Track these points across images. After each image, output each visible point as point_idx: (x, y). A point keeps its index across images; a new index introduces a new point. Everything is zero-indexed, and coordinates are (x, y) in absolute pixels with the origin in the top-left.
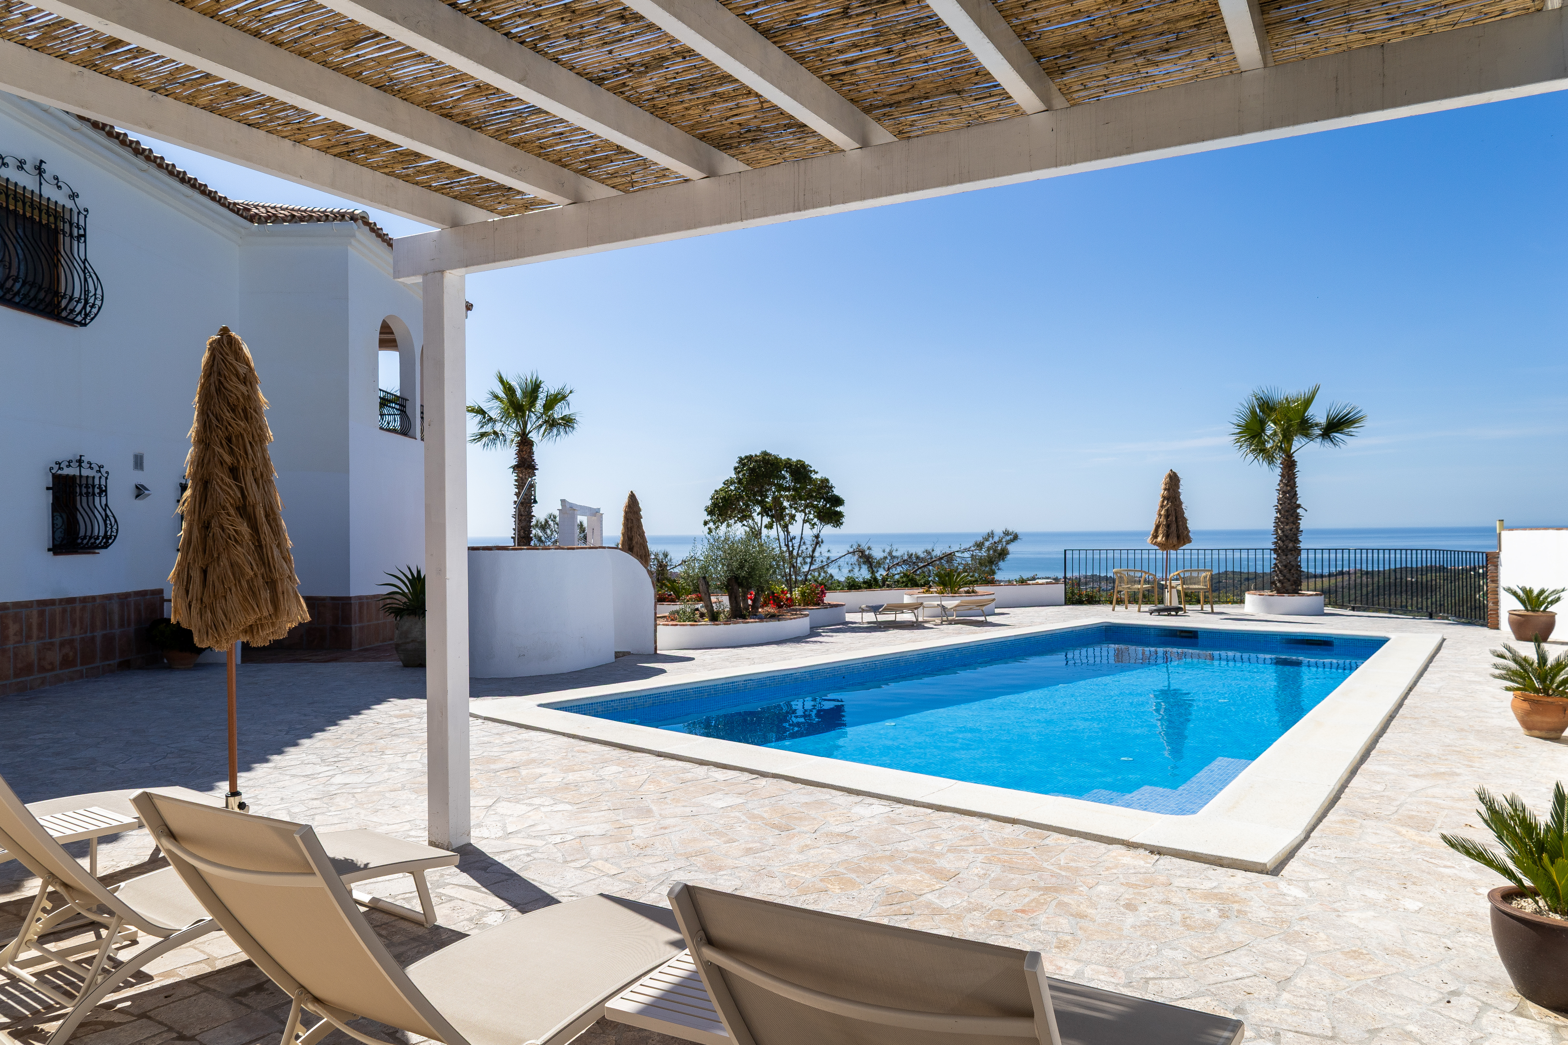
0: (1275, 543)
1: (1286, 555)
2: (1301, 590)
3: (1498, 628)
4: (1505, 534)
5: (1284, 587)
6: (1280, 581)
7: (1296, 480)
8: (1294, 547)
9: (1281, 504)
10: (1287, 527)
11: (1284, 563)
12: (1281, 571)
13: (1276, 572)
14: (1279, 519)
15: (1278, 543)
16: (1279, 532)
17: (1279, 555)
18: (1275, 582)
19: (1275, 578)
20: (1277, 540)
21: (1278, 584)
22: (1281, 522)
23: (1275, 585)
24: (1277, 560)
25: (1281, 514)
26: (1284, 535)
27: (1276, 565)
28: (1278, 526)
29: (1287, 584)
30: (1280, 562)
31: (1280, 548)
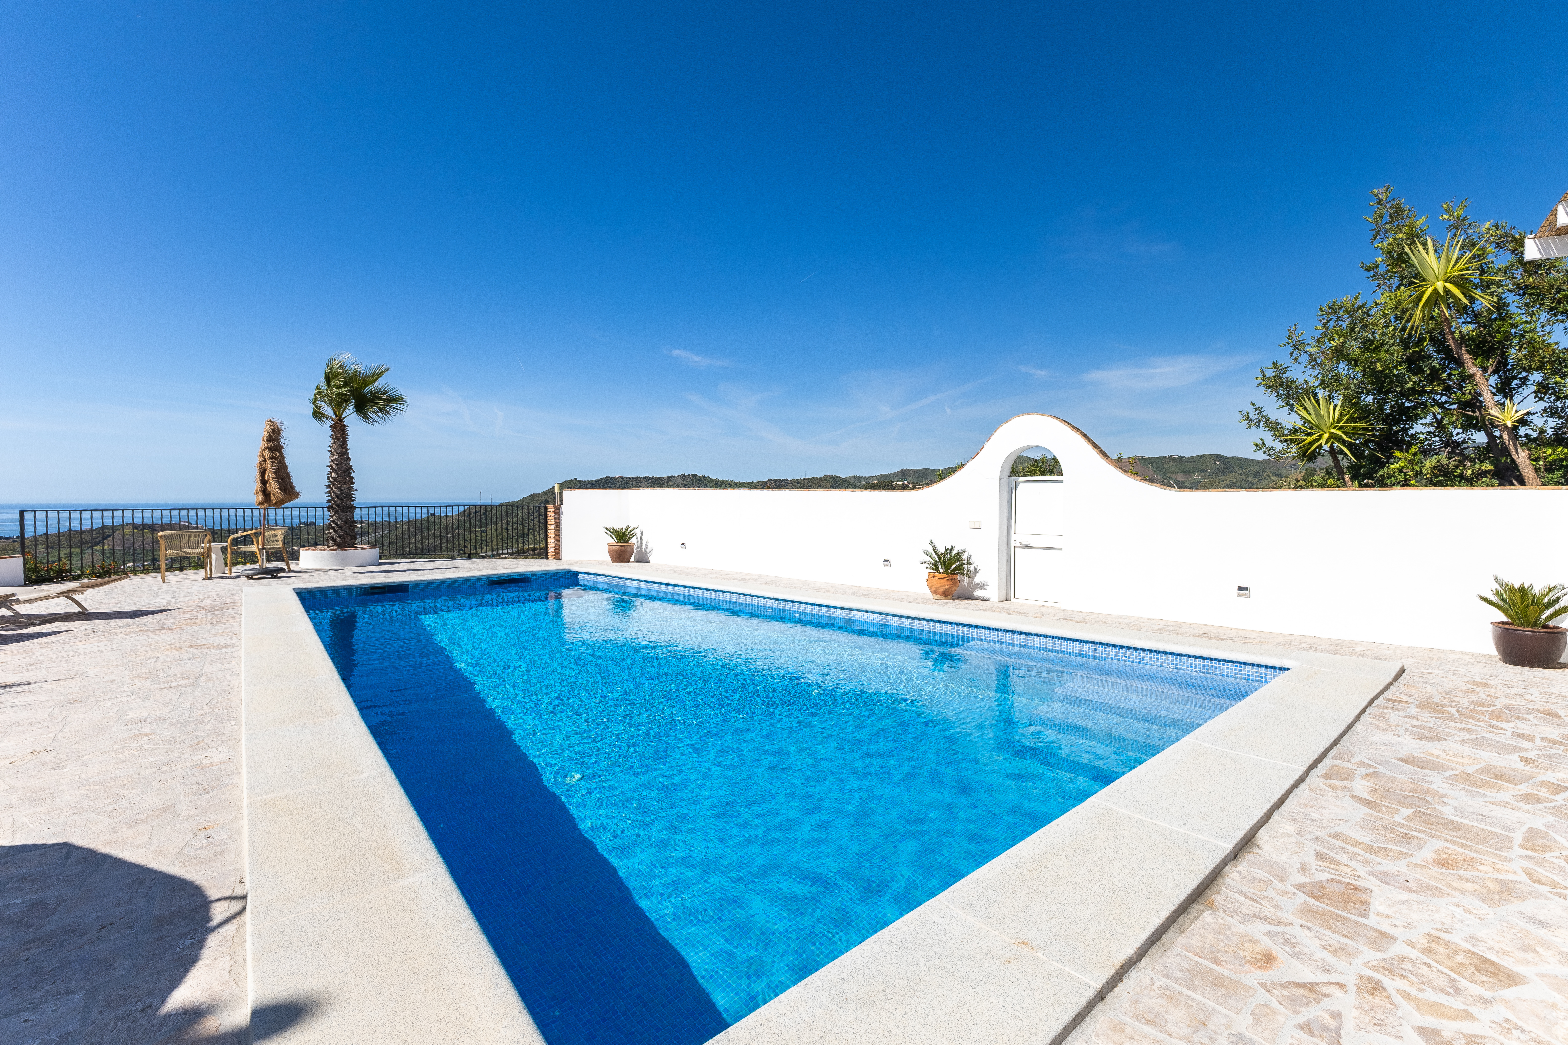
0: (329, 501)
1: (346, 513)
2: (357, 544)
3: (560, 559)
4: (568, 494)
5: (344, 542)
6: (340, 536)
8: (351, 504)
9: (337, 465)
10: (345, 486)
11: (343, 520)
12: (340, 527)
13: (333, 528)
14: (335, 479)
15: (334, 501)
16: (336, 491)
17: (336, 512)
18: (333, 538)
19: (333, 534)
20: (333, 498)
21: (338, 540)
22: (338, 481)
23: (334, 540)
24: (335, 517)
25: (337, 474)
26: (342, 493)
27: (333, 521)
28: (334, 485)
29: (348, 539)
30: (339, 519)
31: (338, 505)
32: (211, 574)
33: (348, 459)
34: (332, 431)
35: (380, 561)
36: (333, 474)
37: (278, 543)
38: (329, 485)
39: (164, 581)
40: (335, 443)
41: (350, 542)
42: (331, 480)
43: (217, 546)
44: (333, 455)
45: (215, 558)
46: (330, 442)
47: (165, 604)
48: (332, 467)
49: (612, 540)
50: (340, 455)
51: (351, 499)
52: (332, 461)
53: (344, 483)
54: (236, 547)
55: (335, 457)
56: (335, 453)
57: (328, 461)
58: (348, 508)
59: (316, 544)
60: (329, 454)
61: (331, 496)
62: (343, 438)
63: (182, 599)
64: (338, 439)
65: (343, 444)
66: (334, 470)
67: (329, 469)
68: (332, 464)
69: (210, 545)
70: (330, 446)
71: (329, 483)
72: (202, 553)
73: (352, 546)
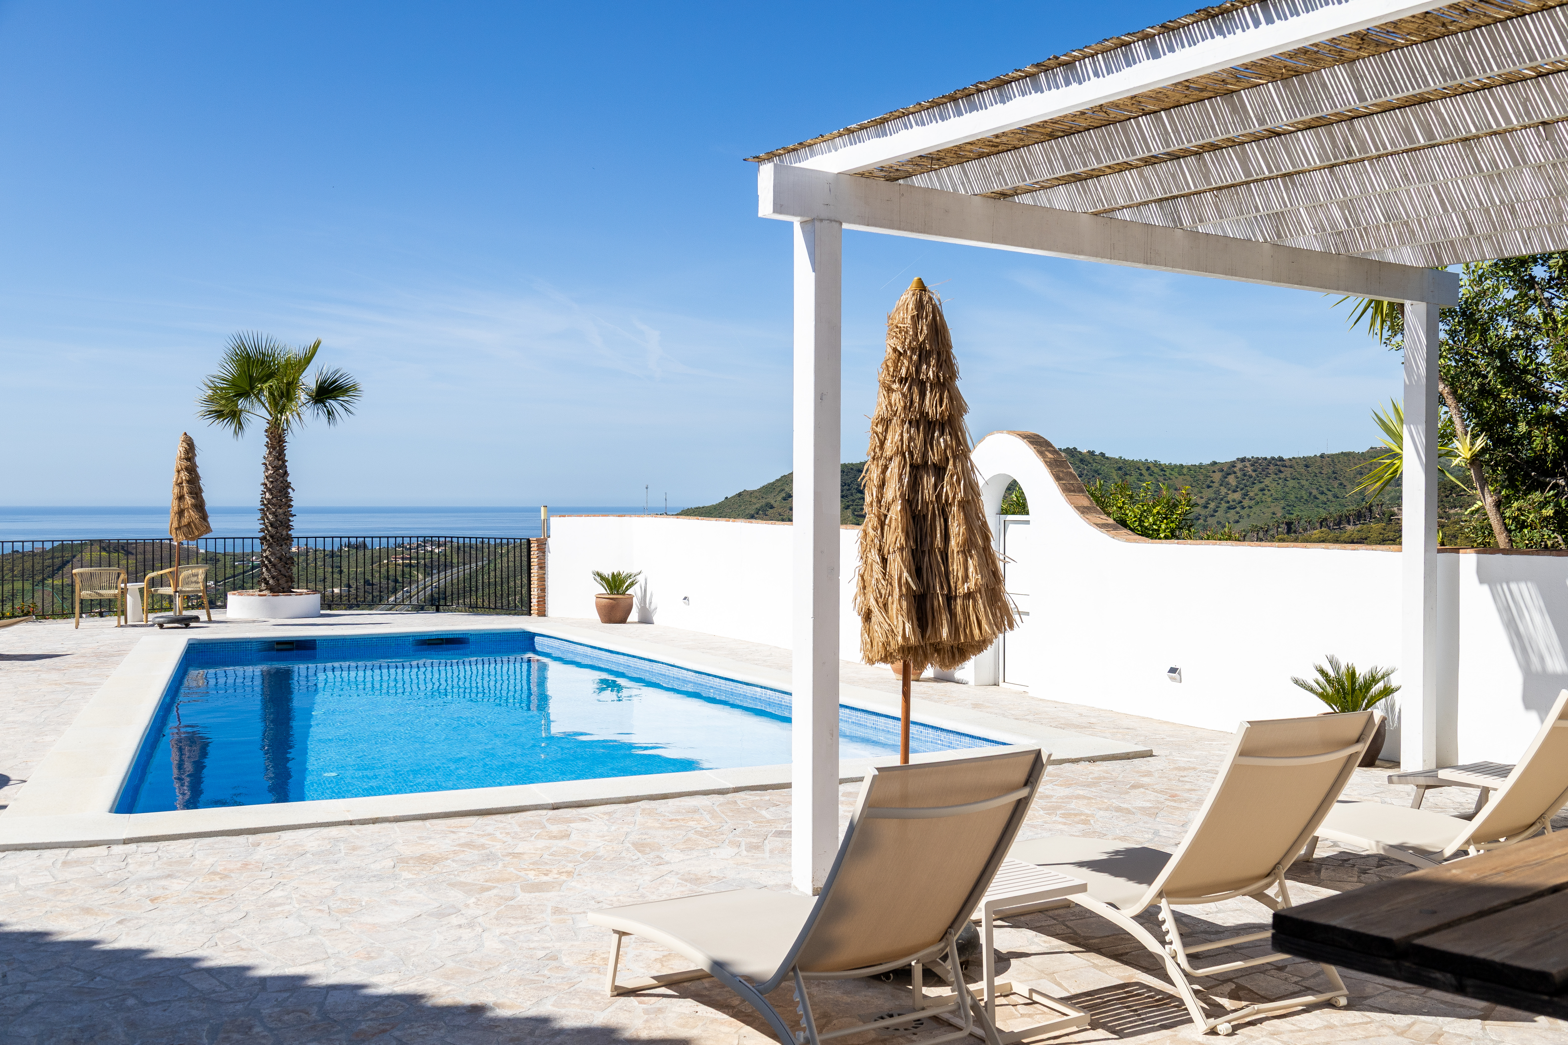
0: (262, 531)
1: (282, 546)
2: (293, 588)
3: (545, 616)
4: (556, 522)
5: (279, 585)
6: (273, 577)
7: (285, 452)
8: (287, 534)
9: (272, 482)
10: (280, 511)
11: (278, 555)
12: (274, 566)
13: (266, 566)
14: (269, 500)
15: (269, 531)
16: (270, 517)
17: (270, 546)
18: (265, 579)
19: (266, 574)
20: (266, 526)
21: (271, 582)
22: (273, 504)
23: (267, 583)
24: (267, 552)
25: (272, 494)
26: (276, 520)
27: (266, 557)
28: (268, 509)
29: (282, 581)
30: (272, 554)
31: (272, 536)
32: (126, 622)
33: (286, 473)
34: (267, 437)
35: (322, 612)
36: (267, 494)
37: (198, 585)
38: (263, 510)
39: (77, 628)
40: (270, 453)
41: (285, 585)
42: (265, 502)
43: (133, 587)
44: (267, 469)
45: (132, 602)
46: (265, 451)
47: (65, 650)
48: (266, 485)
49: (602, 590)
50: (276, 468)
51: (289, 528)
52: (267, 477)
53: (280, 507)
54: (153, 589)
55: (270, 472)
56: (270, 467)
57: (262, 479)
58: (284, 539)
59: (243, 588)
60: (263, 468)
61: (264, 524)
62: (279, 446)
63: (83, 646)
64: (274, 449)
65: (280, 455)
66: (269, 490)
67: (262, 488)
68: (266, 481)
69: (126, 586)
70: (264, 458)
71: (263, 507)
72: (115, 595)
73: (288, 591)
